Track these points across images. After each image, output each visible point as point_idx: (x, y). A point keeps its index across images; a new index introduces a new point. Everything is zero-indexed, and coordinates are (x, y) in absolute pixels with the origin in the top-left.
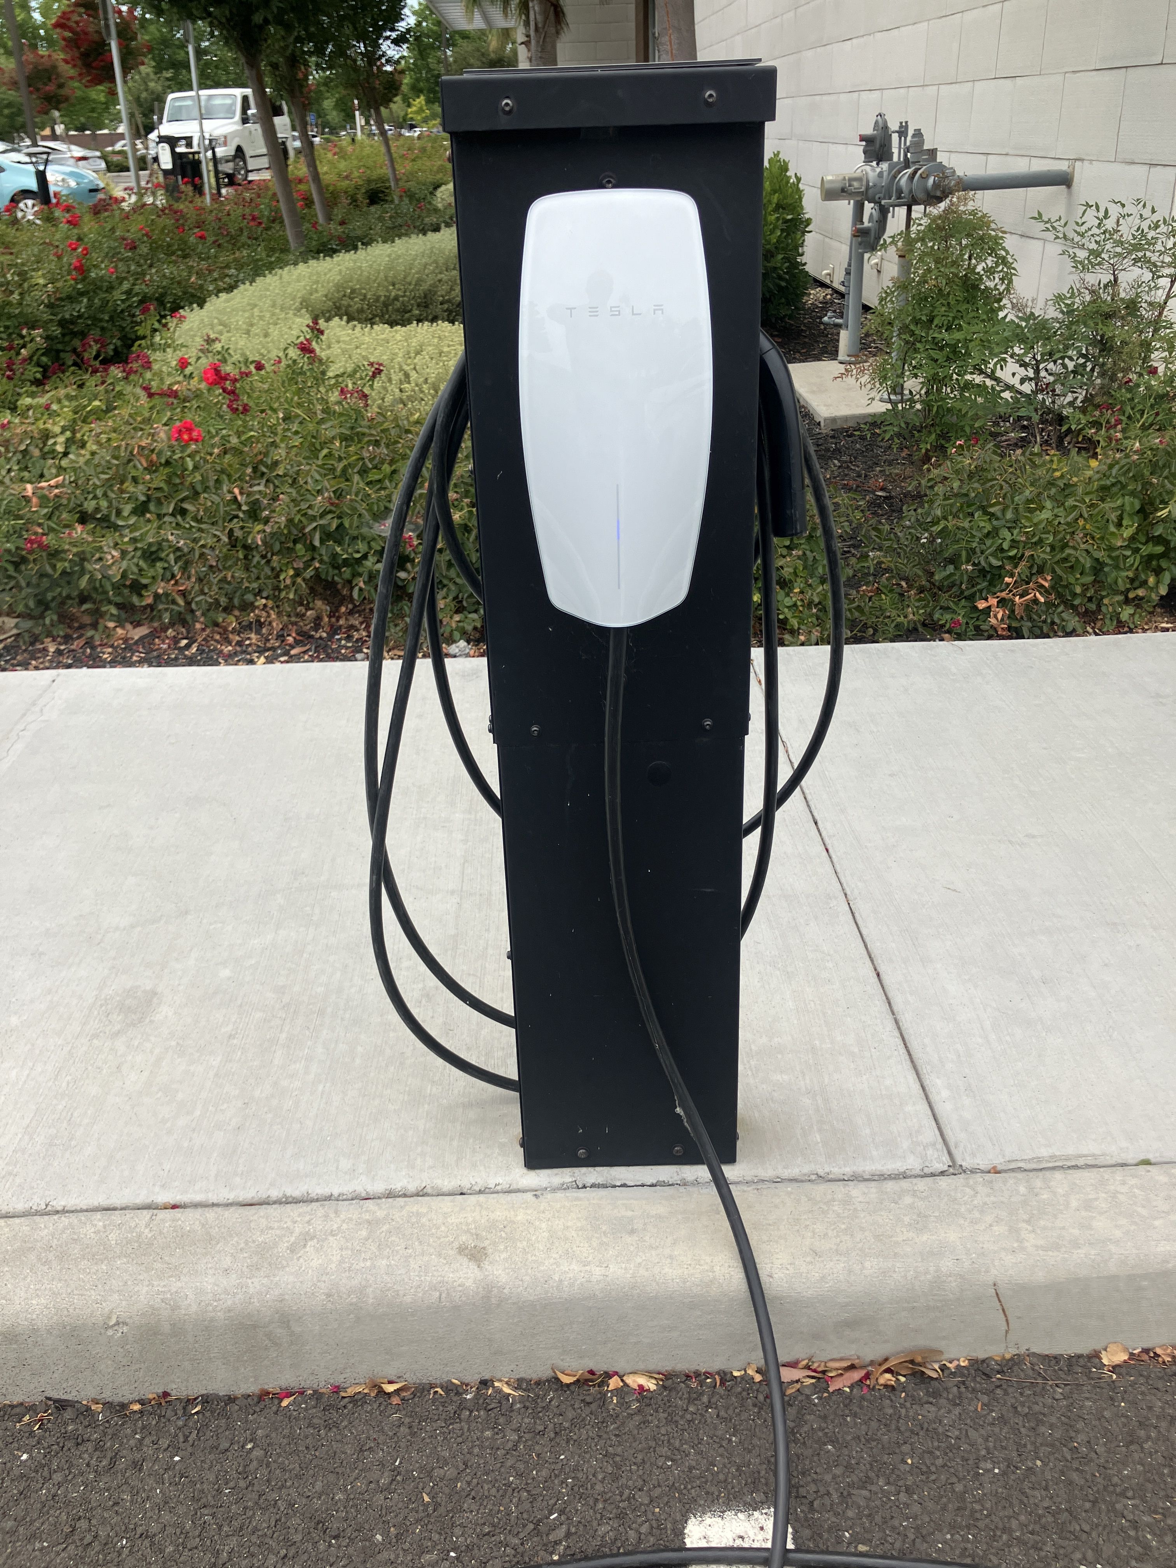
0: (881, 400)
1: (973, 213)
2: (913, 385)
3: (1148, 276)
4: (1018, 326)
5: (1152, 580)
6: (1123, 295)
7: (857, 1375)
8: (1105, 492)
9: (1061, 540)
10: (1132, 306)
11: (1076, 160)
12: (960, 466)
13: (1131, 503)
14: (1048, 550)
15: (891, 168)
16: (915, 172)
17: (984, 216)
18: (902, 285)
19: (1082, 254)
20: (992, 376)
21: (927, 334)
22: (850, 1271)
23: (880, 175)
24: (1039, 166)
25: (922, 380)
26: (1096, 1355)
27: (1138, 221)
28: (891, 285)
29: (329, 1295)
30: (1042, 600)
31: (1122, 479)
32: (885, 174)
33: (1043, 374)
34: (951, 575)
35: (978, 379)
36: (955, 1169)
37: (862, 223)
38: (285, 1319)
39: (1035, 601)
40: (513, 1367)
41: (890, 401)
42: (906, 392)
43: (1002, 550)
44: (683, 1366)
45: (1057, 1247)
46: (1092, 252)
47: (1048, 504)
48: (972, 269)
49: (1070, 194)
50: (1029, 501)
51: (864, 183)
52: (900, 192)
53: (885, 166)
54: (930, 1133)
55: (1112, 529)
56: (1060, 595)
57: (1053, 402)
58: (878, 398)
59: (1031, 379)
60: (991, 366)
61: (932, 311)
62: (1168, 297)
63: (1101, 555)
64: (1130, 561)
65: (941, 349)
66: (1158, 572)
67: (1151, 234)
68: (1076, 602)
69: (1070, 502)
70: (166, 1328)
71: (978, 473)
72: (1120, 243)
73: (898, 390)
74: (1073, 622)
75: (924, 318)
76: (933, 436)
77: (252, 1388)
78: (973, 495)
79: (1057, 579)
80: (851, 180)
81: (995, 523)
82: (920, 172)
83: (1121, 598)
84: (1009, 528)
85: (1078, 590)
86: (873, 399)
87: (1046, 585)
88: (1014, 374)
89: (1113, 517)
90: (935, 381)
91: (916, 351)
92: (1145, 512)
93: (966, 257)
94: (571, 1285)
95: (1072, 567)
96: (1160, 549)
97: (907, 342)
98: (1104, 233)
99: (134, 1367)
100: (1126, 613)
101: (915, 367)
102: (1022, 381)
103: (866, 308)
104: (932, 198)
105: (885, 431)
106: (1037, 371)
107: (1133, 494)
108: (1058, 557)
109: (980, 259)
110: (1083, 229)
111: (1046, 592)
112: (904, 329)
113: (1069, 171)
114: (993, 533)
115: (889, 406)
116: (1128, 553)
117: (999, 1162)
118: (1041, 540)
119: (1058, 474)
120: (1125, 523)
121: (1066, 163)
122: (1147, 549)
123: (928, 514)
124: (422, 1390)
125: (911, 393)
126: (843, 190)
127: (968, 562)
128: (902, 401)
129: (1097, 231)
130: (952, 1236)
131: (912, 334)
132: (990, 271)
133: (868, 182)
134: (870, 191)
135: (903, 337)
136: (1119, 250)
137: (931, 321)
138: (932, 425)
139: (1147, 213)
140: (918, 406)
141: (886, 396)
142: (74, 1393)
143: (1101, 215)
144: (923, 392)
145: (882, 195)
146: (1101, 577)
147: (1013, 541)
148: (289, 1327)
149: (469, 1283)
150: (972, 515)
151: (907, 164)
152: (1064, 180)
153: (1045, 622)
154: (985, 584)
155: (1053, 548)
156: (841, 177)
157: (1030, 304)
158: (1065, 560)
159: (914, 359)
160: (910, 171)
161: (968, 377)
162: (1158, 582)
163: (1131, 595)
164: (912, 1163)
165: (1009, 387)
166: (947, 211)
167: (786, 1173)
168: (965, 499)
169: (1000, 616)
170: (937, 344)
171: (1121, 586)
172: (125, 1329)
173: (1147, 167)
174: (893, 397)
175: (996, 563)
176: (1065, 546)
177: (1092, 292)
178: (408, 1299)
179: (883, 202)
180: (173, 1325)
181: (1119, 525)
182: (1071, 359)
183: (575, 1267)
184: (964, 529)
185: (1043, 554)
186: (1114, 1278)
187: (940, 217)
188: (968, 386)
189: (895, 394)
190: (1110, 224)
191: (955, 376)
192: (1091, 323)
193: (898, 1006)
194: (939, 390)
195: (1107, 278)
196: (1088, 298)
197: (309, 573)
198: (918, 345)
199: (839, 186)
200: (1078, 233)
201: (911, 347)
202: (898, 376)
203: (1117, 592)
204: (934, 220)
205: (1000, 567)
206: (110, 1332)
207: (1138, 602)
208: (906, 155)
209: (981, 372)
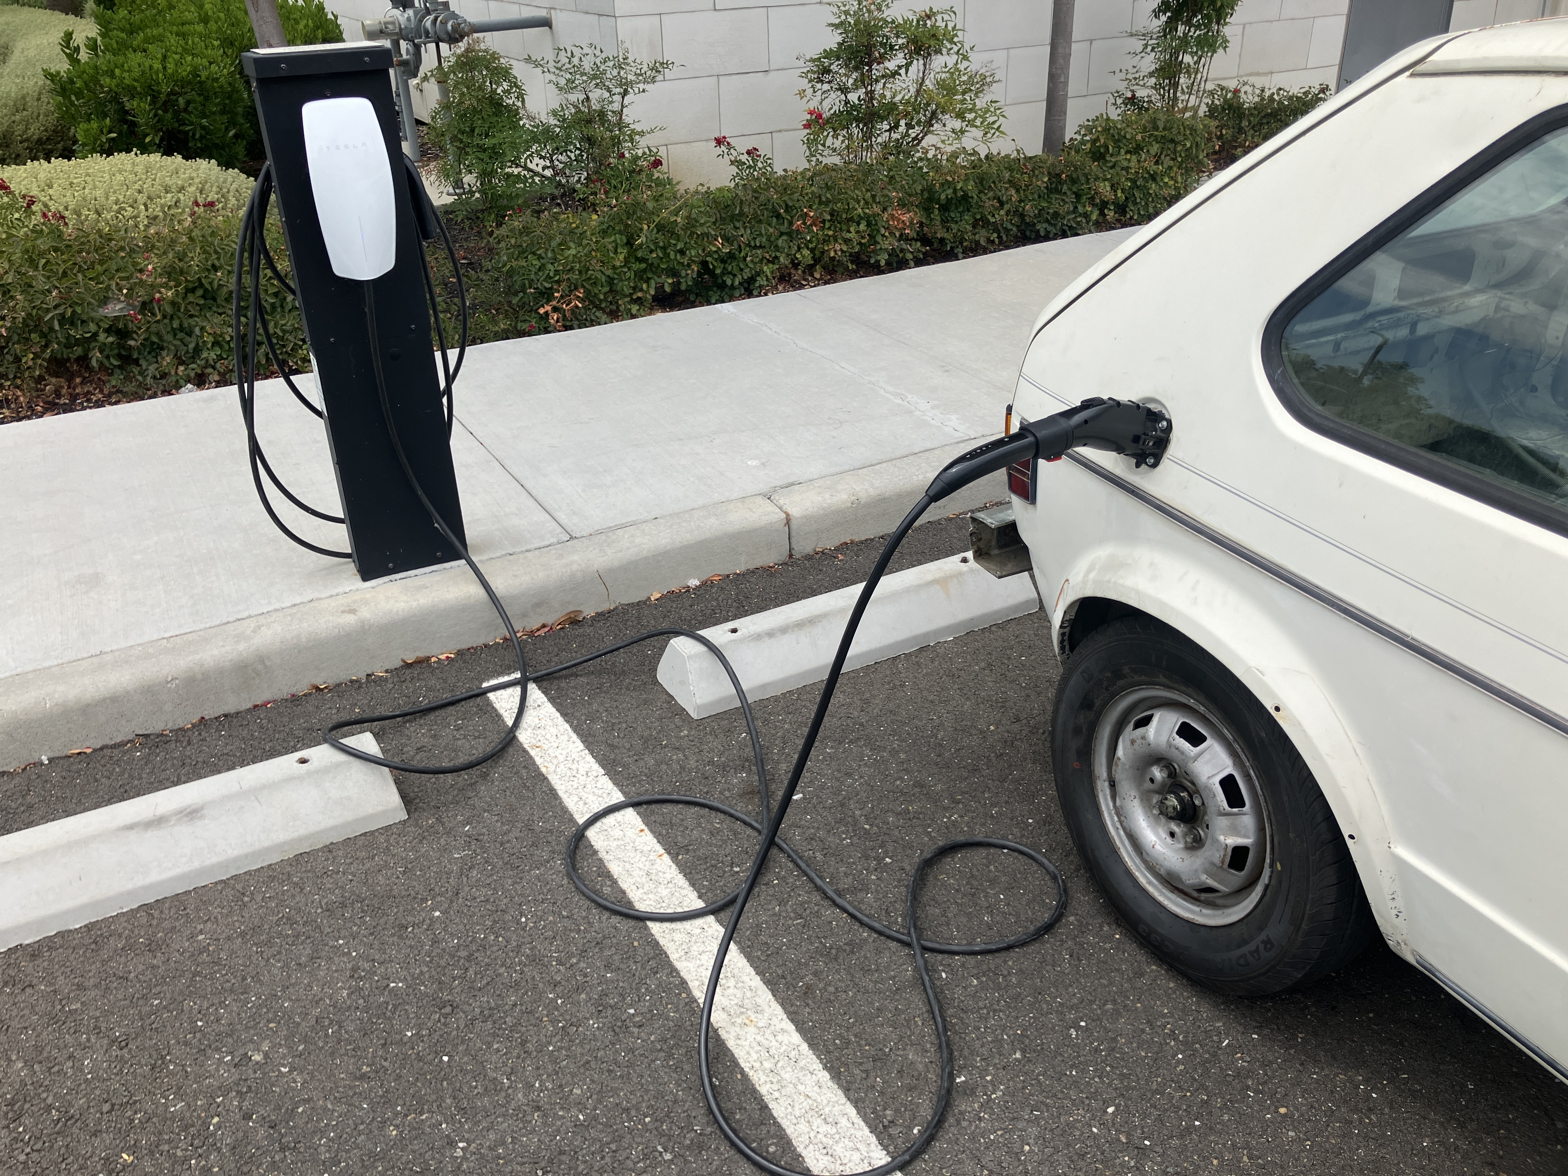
0: (449, 194)
1: (486, 51)
2: (469, 179)
3: (607, 95)
4: (532, 131)
5: (645, 286)
6: (594, 108)
7: (546, 629)
8: (604, 233)
9: (584, 267)
10: (602, 114)
11: (551, 8)
12: (512, 227)
13: (621, 239)
14: (577, 273)
15: (416, 14)
16: (436, 19)
17: (494, 53)
18: (446, 106)
19: (562, 82)
20: (525, 168)
21: (472, 140)
22: (533, 579)
23: (409, 19)
24: (528, 13)
25: (476, 175)
26: (649, 598)
27: (593, 58)
28: (437, 106)
29: (282, 642)
30: (580, 305)
31: (611, 224)
32: (412, 19)
33: (556, 163)
34: (522, 298)
35: (516, 171)
36: (572, 538)
37: (401, 56)
38: (261, 659)
39: (577, 307)
40: (381, 664)
41: (456, 194)
42: (466, 186)
43: (550, 278)
44: (465, 646)
45: (621, 551)
46: (568, 81)
47: (572, 245)
48: (494, 92)
49: (552, 33)
50: (560, 244)
51: (397, 25)
52: (427, 33)
53: (410, 12)
54: (559, 529)
55: (612, 255)
56: (592, 302)
57: (568, 181)
58: (445, 191)
59: (548, 167)
60: (522, 160)
61: (472, 124)
62: (623, 106)
63: (609, 272)
64: (628, 274)
65: (485, 150)
66: (648, 281)
67: (603, 67)
68: (603, 305)
69: (585, 242)
70: (199, 676)
71: (526, 230)
72: (583, 74)
73: (460, 184)
74: (604, 317)
75: (467, 129)
76: (493, 216)
77: (250, 705)
78: (525, 245)
79: (588, 292)
80: (386, 23)
81: (542, 261)
82: (439, 19)
83: (628, 299)
84: (552, 264)
85: (602, 297)
86: (442, 192)
87: (581, 295)
88: (537, 165)
89: (610, 247)
90: (486, 175)
91: (467, 154)
92: (629, 243)
93: (488, 84)
94: (403, 612)
95: (595, 283)
96: (643, 266)
97: (458, 148)
98: (574, 66)
99: (183, 705)
100: (635, 309)
101: (468, 166)
102: (544, 168)
103: (419, 123)
104: (454, 38)
105: (457, 216)
106: (552, 161)
107: (620, 232)
108: (584, 277)
109: (498, 84)
110: (559, 65)
111: (582, 300)
112: (454, 139)
113: (548, 16)
114: (542, 268)
115: (456, 197)
116: (626, 270)
117: (592, 531)
118: (572, 268)
119: (574, 225)
120: (619, 251)
121: (545, 10)
122: (636, 266)
123: (499, 262)
124: (339, 685)
125: (469, 185)
126: (381, 32)
127: (530, 288)
128: (464, 193)
129: (570, 66)
130: (575, 557)
131: (461, 141)
132: (507, 92)
133: (400, 25)
134: (404, 32)
135: (455, 144)
136: (585, 78)
137: (473, 130)
138: (491, 207)
139: (598, 53)
140: (477, 195)
141: (451, 191)
142: (151, 729)
143: (569, 55)
144: (478, 184)
145: (413, 35)
146: (614, 288)
147: (555, 271)
148: (264, 663)
149: (352, 622)
150: (527, 257)
151: (428, 12)
152: (546, 23)
153: (586, 320)
154: (545, 301)
155: (580, 272)
156: (377, 22)
157: (537, 116)
158: (589, 279)
159: (467, 159)
160: (432, 17)
161: (507, 170)
162: (648, 287)
163: (634, 297)
164: (554, 540)
165: (536, 174)
166: (467, 50)
167: (494, 556)
168: (521, 249)
169: (555, 318)
170: (481, 147)
171: (627, 291)
172: (177, 682)
173: (597, 17)
174: (457, 191)
175: (548, 285)
176: (588, 269)
177: (575, 107)
178: (324, 635)
179: (416, 41)
180: (203, 674)
181: (616, 252)
182: (571, 152)
183: (402, 604)
184: (523, 267)
185: (575, 276)
186: (646, 558)
187: (463, 55)
188: (509, 176)
189: (458, 188)
190: (576, 61)
191: (499, 170)
192: (577, 127)
193: (534, 492)
194: (490, 181)
195: (582, 97)
196: (573, 111)
197: (48, 354)
198: (468, 149)
199: (378, 28)
200: (557, 68)
201: (462, 152)
202: (457, 174)
203: (625, 296)
204: (459, 57)
205: (551, 288)
206: (169, 685)
207: (639, 301)
208: (425, 5)
209: (517, 166)
